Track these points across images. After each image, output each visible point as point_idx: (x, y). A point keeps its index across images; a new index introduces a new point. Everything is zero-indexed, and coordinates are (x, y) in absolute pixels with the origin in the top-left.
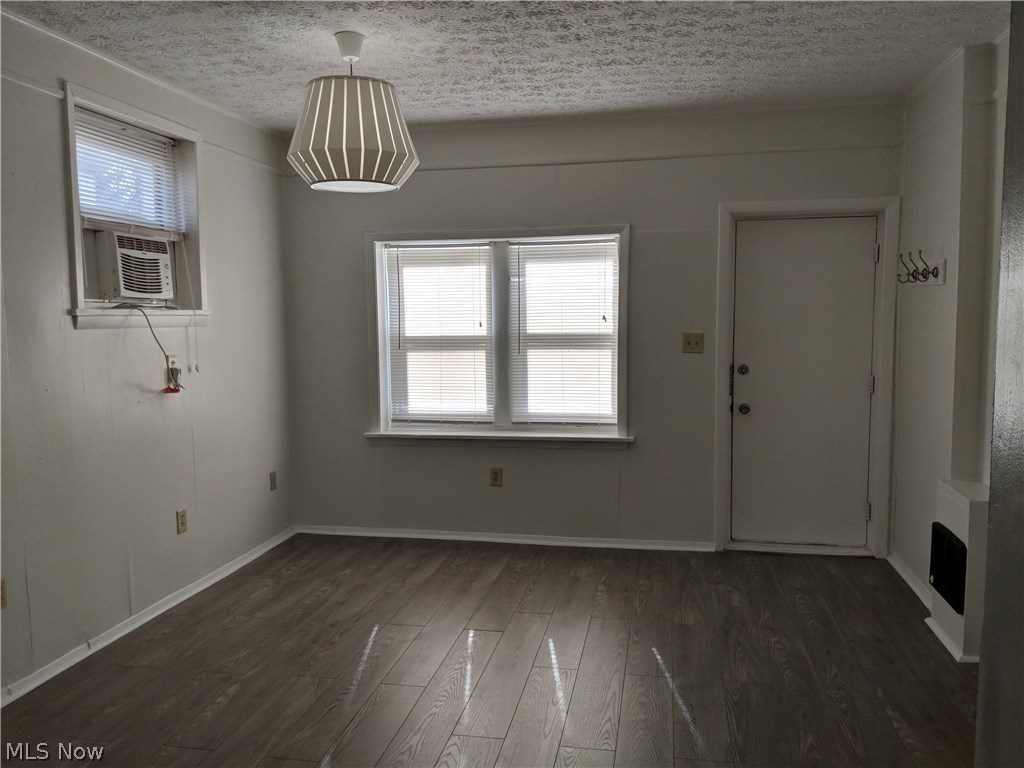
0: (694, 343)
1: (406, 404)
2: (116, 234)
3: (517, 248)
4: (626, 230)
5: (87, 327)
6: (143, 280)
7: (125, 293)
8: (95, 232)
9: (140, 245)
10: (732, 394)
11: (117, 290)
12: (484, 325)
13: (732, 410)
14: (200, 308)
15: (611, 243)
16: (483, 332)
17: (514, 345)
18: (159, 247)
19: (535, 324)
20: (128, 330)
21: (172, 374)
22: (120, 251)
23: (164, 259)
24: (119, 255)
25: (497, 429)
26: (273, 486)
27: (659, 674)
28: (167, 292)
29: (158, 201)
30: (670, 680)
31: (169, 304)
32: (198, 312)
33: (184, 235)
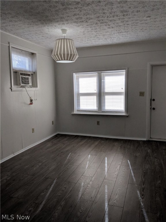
0: (142, 94)
1: (80, 107)
2: (20, 72)
3: (103, 74)
4: (127, 69)
5: (14, 91)
6: (26, 82)
7: (22, 84)
8: (16, 72)
9: (25, 75)
10: (151, 105)
11: (20, 84)
12: (96, 90)
13: (151, 109)
14: (37, 87)
15: (124, 72)
16: (96, 92)
17: (102, 95)
18: (29, 75)
19: (107, 90)
20: (23, 92)
21: (31, 101)
22: (21, 76)
23: (30, 77)
24: (20, 77)
25: (99, 113)
26: (53, 124)
27: (128, 166)
28: (30, 84)
29: (29, 66)
30: (130, 167)
31: (31, 87)
32: (37, 88)
33: (34, 72)
